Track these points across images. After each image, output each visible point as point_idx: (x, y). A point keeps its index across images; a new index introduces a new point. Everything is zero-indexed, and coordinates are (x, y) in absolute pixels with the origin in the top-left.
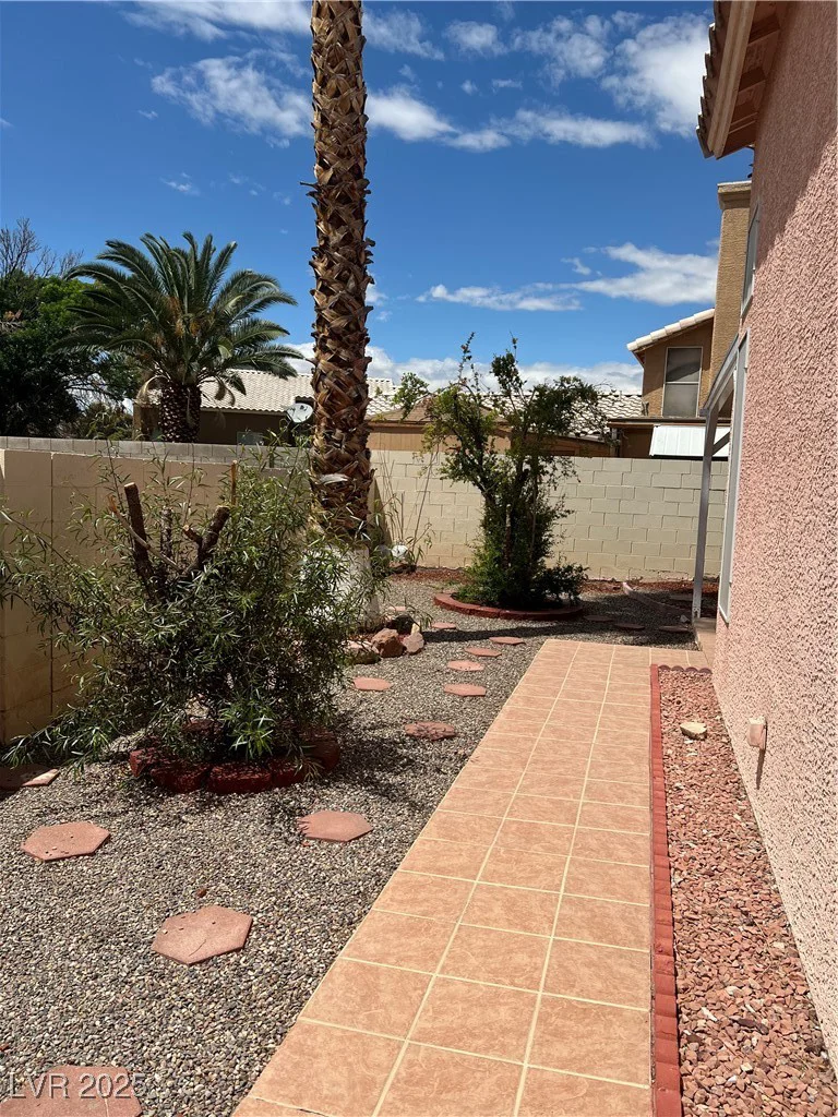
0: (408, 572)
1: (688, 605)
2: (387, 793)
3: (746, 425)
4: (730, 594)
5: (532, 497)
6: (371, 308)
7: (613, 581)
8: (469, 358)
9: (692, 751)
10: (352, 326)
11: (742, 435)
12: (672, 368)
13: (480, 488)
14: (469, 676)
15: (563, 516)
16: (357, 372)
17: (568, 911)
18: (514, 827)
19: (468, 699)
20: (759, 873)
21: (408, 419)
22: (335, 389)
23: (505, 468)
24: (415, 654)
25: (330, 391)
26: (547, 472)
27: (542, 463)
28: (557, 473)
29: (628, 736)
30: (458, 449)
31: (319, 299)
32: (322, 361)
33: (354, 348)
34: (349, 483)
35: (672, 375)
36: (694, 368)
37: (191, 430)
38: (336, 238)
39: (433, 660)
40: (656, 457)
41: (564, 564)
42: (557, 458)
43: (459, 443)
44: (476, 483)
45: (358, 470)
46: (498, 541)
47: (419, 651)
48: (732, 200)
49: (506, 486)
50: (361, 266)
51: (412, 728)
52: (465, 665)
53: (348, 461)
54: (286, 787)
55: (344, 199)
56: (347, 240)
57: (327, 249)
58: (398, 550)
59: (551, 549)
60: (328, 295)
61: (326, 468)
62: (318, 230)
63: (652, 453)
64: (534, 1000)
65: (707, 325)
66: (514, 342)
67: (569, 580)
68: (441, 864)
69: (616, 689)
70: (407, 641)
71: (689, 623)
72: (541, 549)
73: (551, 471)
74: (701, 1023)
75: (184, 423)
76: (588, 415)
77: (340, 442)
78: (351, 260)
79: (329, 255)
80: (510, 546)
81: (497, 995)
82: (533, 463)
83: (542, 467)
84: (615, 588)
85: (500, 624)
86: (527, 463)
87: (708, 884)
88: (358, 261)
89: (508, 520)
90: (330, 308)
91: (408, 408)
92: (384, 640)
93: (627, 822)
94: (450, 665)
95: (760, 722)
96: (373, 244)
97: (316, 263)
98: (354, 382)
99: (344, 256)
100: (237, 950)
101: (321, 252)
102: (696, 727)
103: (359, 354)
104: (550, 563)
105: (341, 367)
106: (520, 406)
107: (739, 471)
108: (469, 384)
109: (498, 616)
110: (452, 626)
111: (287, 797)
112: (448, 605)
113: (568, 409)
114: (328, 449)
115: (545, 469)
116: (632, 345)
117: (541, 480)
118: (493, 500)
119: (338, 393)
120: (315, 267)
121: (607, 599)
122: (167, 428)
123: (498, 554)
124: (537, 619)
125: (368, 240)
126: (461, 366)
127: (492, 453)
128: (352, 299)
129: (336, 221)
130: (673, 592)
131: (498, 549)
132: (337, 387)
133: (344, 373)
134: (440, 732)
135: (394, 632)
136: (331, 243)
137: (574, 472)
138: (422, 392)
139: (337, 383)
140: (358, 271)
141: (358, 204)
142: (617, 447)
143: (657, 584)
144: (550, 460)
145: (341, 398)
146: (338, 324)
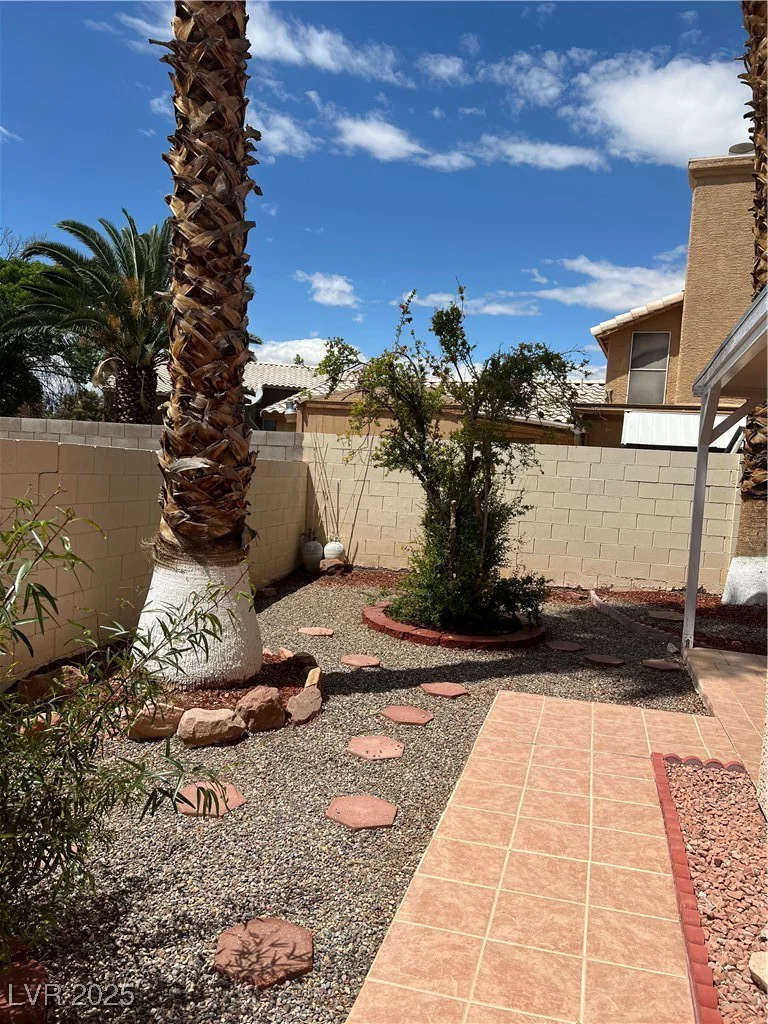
0: (342, 574)
1: (676, 629)
5: (483, 491)
6: (253, 224)
7: (579, 589)
8: (409, 320)
10: (221, 246)
12: (637, 354)
13: (422, 478)
14: (376, 772)
15: (520, 513)
16: (231, 315)
19: (363, 834)
22: (193, 335)
23: (450, 455)
24: (306, 722)
25: (187, 338)
26: (502, 461)
27: (495, 449)
28: (515, 463)
30: (394, 431)
31: (175, 207)
32: (178, 296)
33: (224, 278)
34: (212, 471)
35: (637, 362)
36: (661, 354)
37: (146, 413)
38: (198, 120)
40: (629, 446)
41: (522, 574)
42: (513, 445)
43: (396, 424)
44: (415, 472)
45: (229, 452)
46: (440, 545)
47: (313, 716)
49: (452, 477)
50: (237, 164)
51: (232, 946)
52: (374, 745)
53: (213, 439)
55: (210, 63)
56: (215, 122)
57: (186, 133)
58: (331, 549)
59: (508, 555)
60: (187, 202)
61: (180, 448)
62: (175, 108)
63: (625, 440)
65: (676, 308)
67: (529, 592)
70: (294, 703)
71: (678, 653)
72: (493, 555)
73: (506, 459)
75: (138, 406)
77: (202, 411)
78: (221, 152)
79: (189, 144)
80: (455, 553)
82: (485, 450)
83: (495, 454)
84: (581, 598)
85: (440, 657)
86: (478, 448)
88: (234, 155)
89: (453, 519)
90: (190, 219)
91: (335, 382)
92: (256, 706)
94: (353, 745)
96: (258, 136)
97: (171, 157)
98: (223, 327)
99: (210, 145)
101: (178, 139)
104: (505, 574)
105: (204, 304)
106: (469, 379)
108: (409, 354)
109: (437, 642)
110: (374, 661)
112: (377, 625)
113: (529, 381)
114: (184, 421)
115: (499, 457)
116: (596, 330)
117: (494, 470)
118: (437, 493)
119: (199, 341)
120: (170, 162)
121: (573, 612)
122: (121, 411)
123: (439, 562)
125: (250, 129)
126: (399, 330)
127: (436, 437)
128: (221, 207)
129: (198, 95)
130: (651, 604)
131: (442, 555)
132: (197, 333)
133: (208, 313)
134: (282, 958)
135: (273, 692)
136: (192, 127)
137: (536, 462)
138: (351, 361)
139: (198, 327)
140: (230, 169)
141: (232, 72)
142: (582, 435)
143: (632, 594)
144: (505, 446)
145: (204, 349)
146: (200, 243)
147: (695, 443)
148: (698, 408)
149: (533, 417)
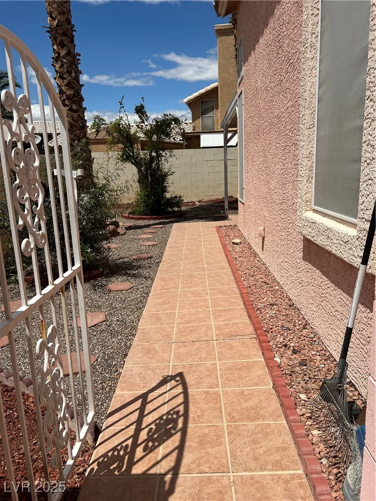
1: (223, 207)
2: (134, 276)
3: (245, 127)
4: (244, 192)
5: (158, 167)
6: (83, 85)
7: (192, 202)
8: (123, 107)
9: (237, 248)
10: (76, 94)
11: (243, 131)
12: (203, 109)
13: (135, 165)
14: (148, 239)
15: (171, 174)
16: (81, 114)
17: (211, 291)
18: (186, 276)
19: (151, 246)
20: (267, 273)
21: (97, 138)
23: (145, 156)
24: (123, 235)
26: (163, 156)
27: (160, 152)
28: (168, 156)
29: (214, 247)
30: (123, 149)
31: (59, 82)
33: (78, 103)
35: (204, 113)
36: (211, 109)
38: (63, 52)
39: (131, 236)
40: (203, 148)
41: (174, 195)
42: (166, 150)
43: (123, 146)
44: (132, 163)
46: (146, 188)
47: (125, 233)
48: (221, 33)
49: (146, 164)
50: (76, 65)
51: (135, 257)
52: (145, 236)
54: (95, 279)
55: (64, 34)
56: (69, 53)
57: (60, 58)
59: (168, 189)
60: (63, 80)
62: (54, 49)
63: (202, 146)
64: (209, 311)
65: (215, 90)
66: (143, 98)
67: (176, 201)
68: (165, 287)
69: (205, 235)
70: (119, 230)
71: (224, 213)
72: (164, 190)
73: (165, 155)
74: (259, 307)
76: (177, 130)
78: (71, 63)
79: (61, 61)
80: (152, 189)
81: (198, 312)
82: (157, 152)
83: (161, 154)
84: (193, 205)
85: (152, 222)
86: (154, 153)
87: (253, 278)
88: (75, 63)
89: (149, 178)
90: (65, 85)
91: (98, 131)
92: (111, 230)
93: (222, 268)
94: (139, 237)
95: (262, 228)
96: (79, 55)
97: (55, 65)
98: (80, 119)
99: (68, 61)
100: (105, 321)
101: (56, 59)
102: (237, 241)
103: (81, 106)
104: (168, 195)
105: (74, 113)
106: (149, 127)
107: (244, 145)
108: (124, 119)
109: (151, 219)
110: (133, 224)
111: (97, 283)
112: (129, 217)
113: (170, 127)
116: (186, 100)
117: (161, 159)
118: (141, 170)
119: (73, 124)
120: (55, 66)
121: (191, 209)
123: (147, 193)
124: (166, 218)
125: (77, 53)
126: (120, 111)
127: (138, 149)
128: (74, 81)
129: (62, 45)
130: (216, 203)
131: (147, 191)
132: (73, 122)
133: (75, 115)
134: (146, 257)
135: (113, 227)
136: (61, 55)
137: (174, 155)
138: (103, 124)
139: (73, 120)
140: (75, 68)
141: (71, 36)
142: (186, 145)
143: (209, 201)
144: (164, 151)
145: (76, 126)
146: (70, 93)
147: (222, 144)
148: (222, 131)
149: (172, 140)
